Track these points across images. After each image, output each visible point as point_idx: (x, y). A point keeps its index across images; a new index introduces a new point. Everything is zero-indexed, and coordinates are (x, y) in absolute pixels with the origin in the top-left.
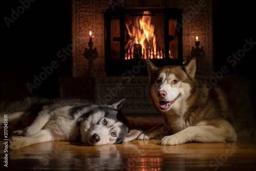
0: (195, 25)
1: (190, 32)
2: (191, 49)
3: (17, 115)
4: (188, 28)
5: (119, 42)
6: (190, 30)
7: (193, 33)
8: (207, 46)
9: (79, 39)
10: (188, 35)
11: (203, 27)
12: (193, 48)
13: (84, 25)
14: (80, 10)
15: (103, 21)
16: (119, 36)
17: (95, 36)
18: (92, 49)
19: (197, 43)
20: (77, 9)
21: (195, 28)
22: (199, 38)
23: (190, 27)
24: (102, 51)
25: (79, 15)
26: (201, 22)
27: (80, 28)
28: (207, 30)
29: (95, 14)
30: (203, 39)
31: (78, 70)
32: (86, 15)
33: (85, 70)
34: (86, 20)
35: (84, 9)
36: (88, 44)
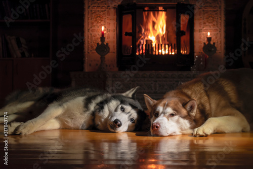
0: (207, 21)
1: (202, 28)
2: (203, 45)
3: (27, 105)
4: (200, 24)
5: (131, 37)
6: (202, 26)
7: (204, 29)
8: (219, 42)
9: (91, 34)
10: (200, 31)
11: (215, 23)
12: (204, 43)
13: (96, 20)
14: (92, 6)
15: (115, 17)
16: (131, 31)
17: (107, 32)
18: (104, 44)
19: (209, 39)
20: (90, 5)
21: (207, 24)
22: (211, 34)
23: (202, 23)
24: (114, 46)
25: (91, 11)
26: (213, 18)
27: (92, 23)
28: (219, 26)
29: (107, 10)
30: (215, 35)
31: (90, 65)
32: (98, 11)
33: (97, 65)
34: (99, 15)
35: (96, 5)
36: (100, 40)
